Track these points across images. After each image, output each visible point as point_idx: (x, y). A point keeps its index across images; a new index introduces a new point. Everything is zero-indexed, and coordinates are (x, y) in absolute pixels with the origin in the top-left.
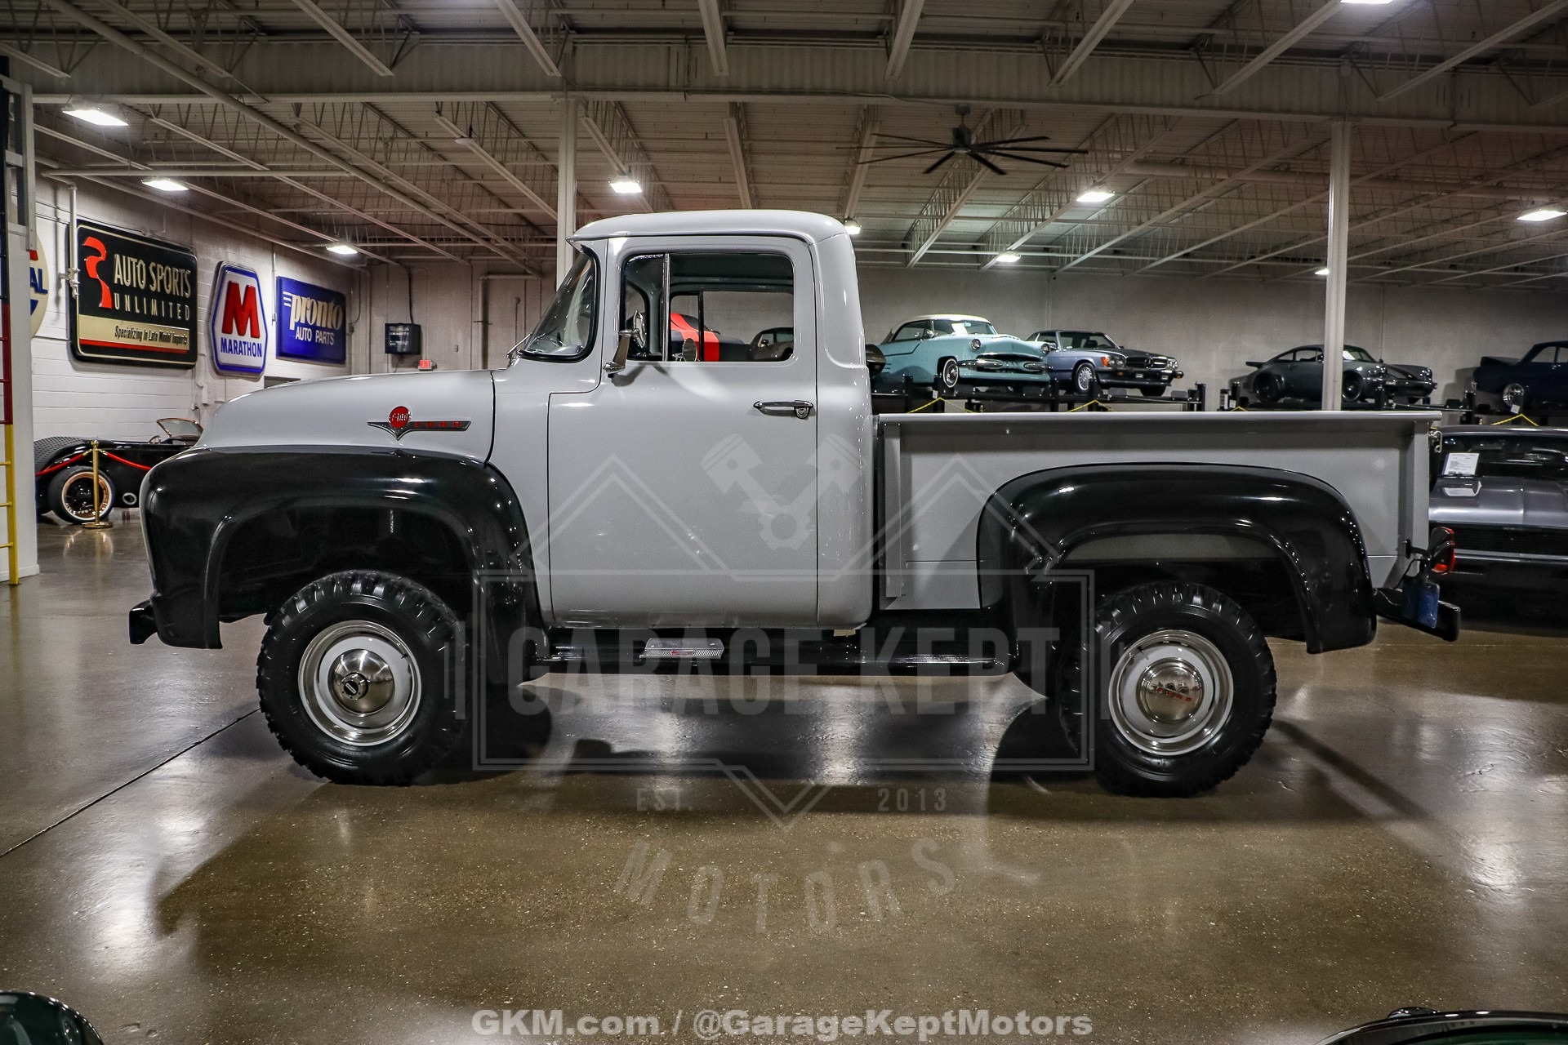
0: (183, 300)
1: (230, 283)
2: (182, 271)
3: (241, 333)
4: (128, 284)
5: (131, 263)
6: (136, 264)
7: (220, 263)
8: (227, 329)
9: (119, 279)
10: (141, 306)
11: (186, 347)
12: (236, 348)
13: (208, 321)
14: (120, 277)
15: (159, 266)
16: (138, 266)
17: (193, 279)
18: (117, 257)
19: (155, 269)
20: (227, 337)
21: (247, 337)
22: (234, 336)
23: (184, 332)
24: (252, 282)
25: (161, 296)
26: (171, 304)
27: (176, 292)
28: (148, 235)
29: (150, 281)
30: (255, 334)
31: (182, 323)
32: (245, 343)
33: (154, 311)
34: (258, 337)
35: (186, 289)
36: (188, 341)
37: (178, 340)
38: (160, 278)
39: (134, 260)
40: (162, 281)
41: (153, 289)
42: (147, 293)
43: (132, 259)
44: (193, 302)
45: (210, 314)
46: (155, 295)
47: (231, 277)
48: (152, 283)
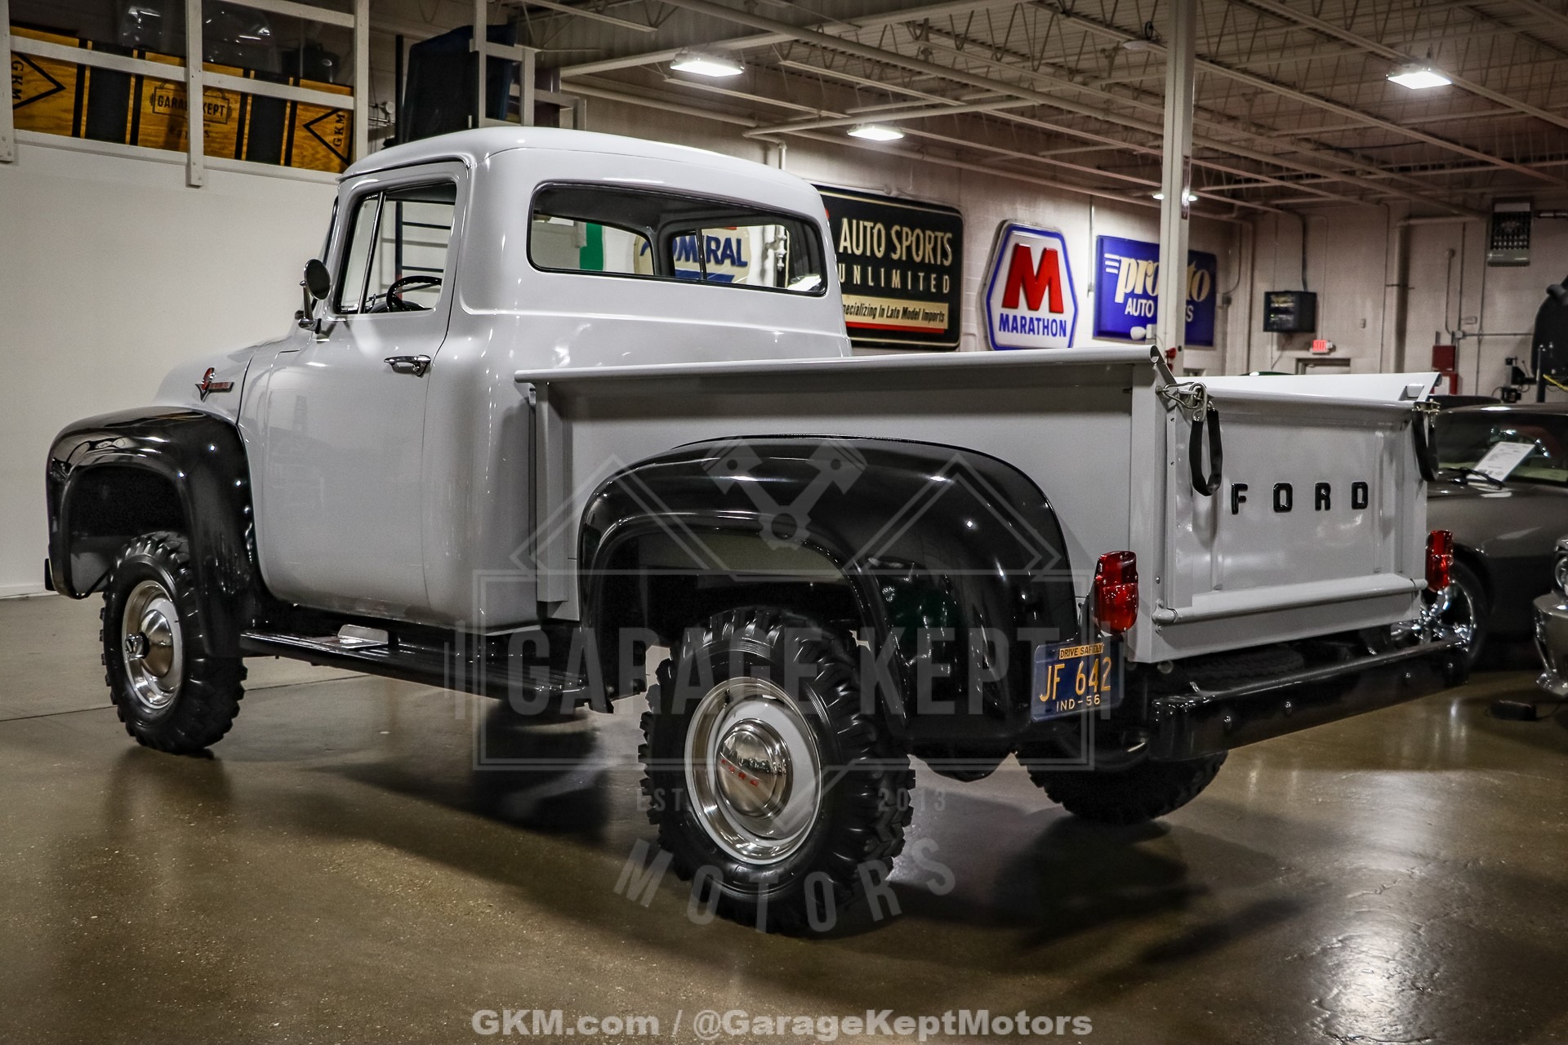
0: (940, 270)
1: (1017, 246)
2: (940, 234)
3: (1034, 305)
4: (858, 252)
5: (865, 228)
6: (872, 228)
7: (1004, 222)
8: (1010, 301)
9: (845, 248)
10: (876, 278)
11: (944, 325)
12: (1023, 326)
13: (981, 294)
14: (848, 244)
15: (905, 229)
16: (875, 231)
17: (957, 244)
18: (845, 221)
19: (899, 235)
20: (1011, 312)
21: (1044, 311)
22: (1023, 310)
23: (943, 308)
24: (1054, 244)
25: (907, 265)
26: (921, 275)
27: (929, 258)
28: (894, 194)
29: (891, 247)
30: (1056, 307)
31: (938, 297)
32: (1038, 320)
33: (896, 281)
34: (1061, 311)
35: (944, 255)
36: (946, 318)
37: (929, 317)
38: (905, 244)
39: (869, 224)
40: (909, 248)
41: (895, 257)
42: (888, 263)
43: (866, 223)
44: (956, 272)
45: (985, 285)
46: (898, 264)
47: (1018, 237)
48: (894, 250)
